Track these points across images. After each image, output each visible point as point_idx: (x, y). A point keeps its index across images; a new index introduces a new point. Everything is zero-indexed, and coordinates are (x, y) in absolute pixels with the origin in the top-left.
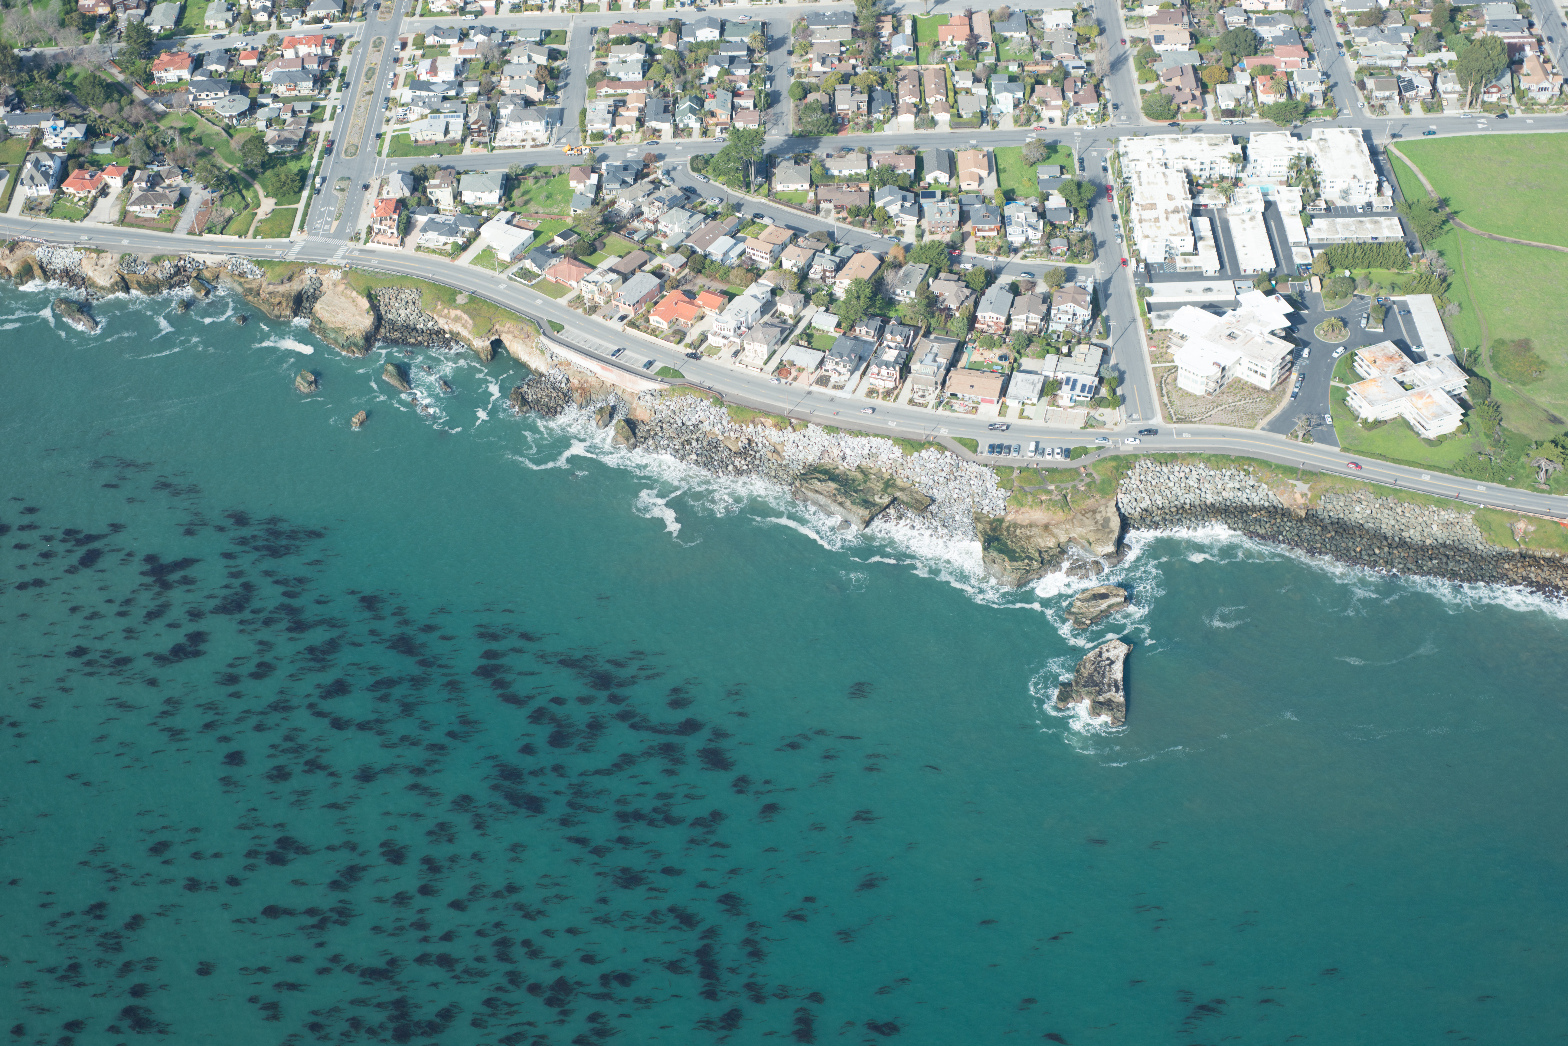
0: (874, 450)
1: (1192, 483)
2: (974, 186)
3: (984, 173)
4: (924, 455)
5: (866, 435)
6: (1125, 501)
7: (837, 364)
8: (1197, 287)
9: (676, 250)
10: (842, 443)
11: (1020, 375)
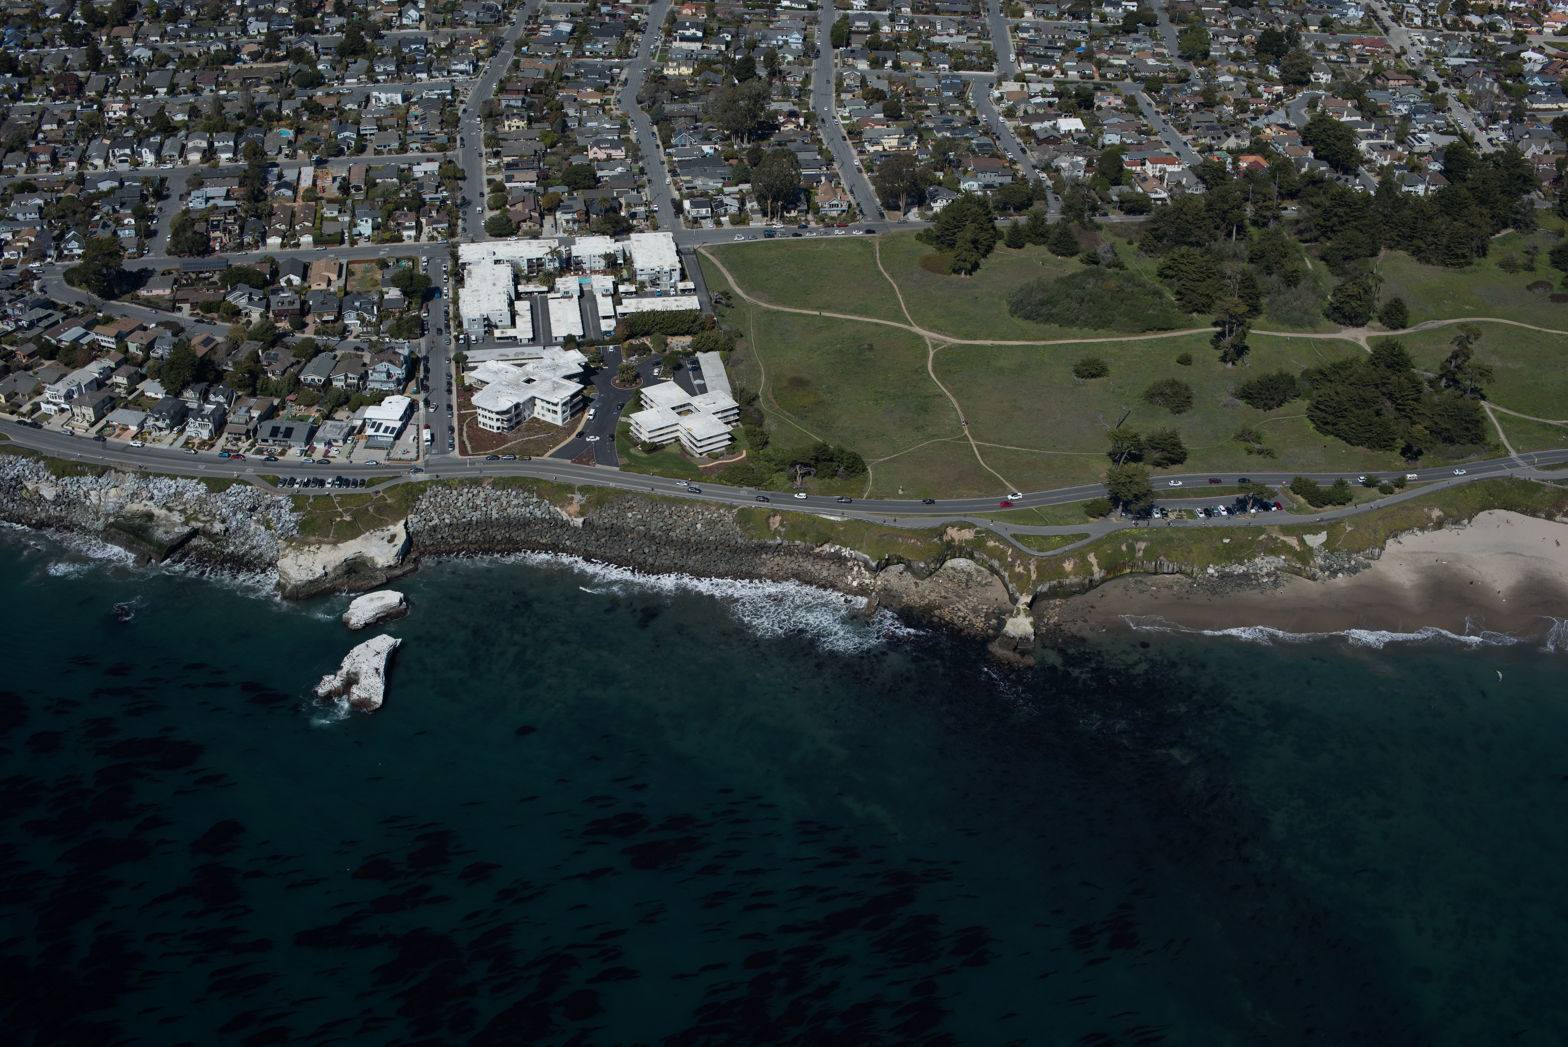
0: (180, 489)
1: (478, 502)
2: (324, 286)
3: (334, 277)
4: (228, 491)
5: (173, 477)
6: (415, 520)
7: (157, 420)
8: (511, 352)
9: (29, 340)
10: (151, 485)
11: (329, 422)
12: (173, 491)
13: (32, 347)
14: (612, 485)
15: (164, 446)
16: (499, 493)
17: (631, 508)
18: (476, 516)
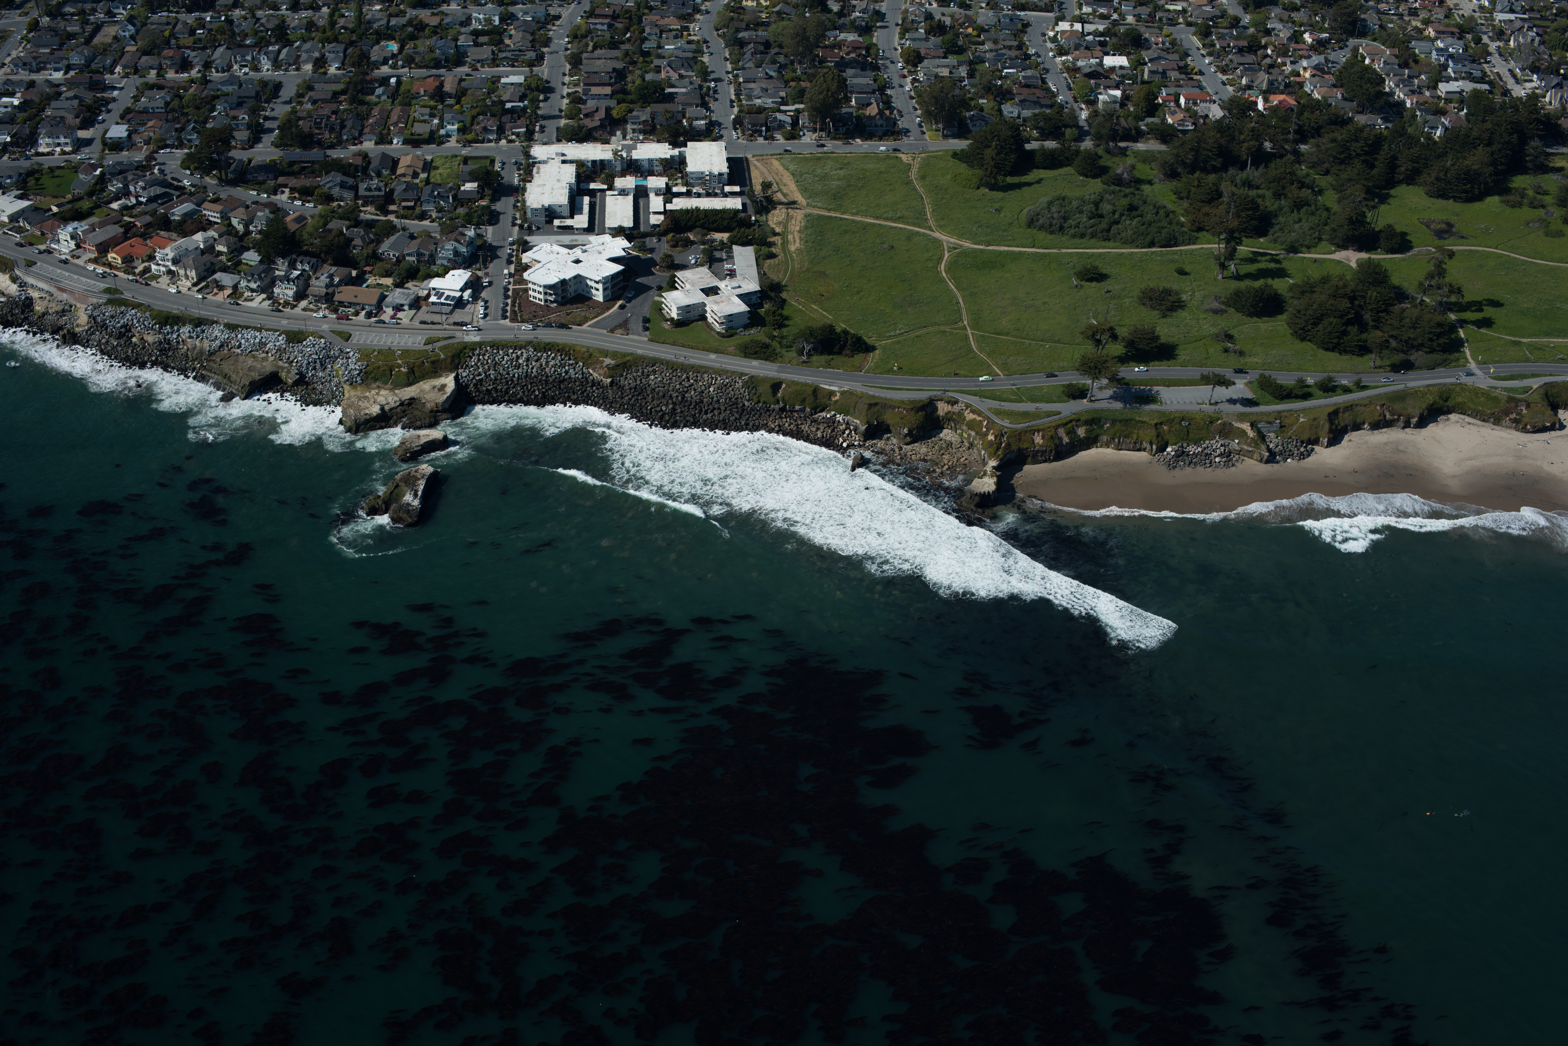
0: (264, 340)
1: (521, 361)
2: (408, 178)
3: (419, 170)
4: (304, 343)
5: (259, 330)
6: (464, 374)
7: (249, 281)
8: (567, 239)
9: (146, 213)
10: (240, 336)
11: (398, 290)
12: (257, 340)
13: (148, 219)
14: (640, 352)
15: (253, 304)
16: (539, 354)
17: (654, 372)
18: (517, 372)
